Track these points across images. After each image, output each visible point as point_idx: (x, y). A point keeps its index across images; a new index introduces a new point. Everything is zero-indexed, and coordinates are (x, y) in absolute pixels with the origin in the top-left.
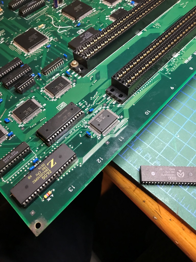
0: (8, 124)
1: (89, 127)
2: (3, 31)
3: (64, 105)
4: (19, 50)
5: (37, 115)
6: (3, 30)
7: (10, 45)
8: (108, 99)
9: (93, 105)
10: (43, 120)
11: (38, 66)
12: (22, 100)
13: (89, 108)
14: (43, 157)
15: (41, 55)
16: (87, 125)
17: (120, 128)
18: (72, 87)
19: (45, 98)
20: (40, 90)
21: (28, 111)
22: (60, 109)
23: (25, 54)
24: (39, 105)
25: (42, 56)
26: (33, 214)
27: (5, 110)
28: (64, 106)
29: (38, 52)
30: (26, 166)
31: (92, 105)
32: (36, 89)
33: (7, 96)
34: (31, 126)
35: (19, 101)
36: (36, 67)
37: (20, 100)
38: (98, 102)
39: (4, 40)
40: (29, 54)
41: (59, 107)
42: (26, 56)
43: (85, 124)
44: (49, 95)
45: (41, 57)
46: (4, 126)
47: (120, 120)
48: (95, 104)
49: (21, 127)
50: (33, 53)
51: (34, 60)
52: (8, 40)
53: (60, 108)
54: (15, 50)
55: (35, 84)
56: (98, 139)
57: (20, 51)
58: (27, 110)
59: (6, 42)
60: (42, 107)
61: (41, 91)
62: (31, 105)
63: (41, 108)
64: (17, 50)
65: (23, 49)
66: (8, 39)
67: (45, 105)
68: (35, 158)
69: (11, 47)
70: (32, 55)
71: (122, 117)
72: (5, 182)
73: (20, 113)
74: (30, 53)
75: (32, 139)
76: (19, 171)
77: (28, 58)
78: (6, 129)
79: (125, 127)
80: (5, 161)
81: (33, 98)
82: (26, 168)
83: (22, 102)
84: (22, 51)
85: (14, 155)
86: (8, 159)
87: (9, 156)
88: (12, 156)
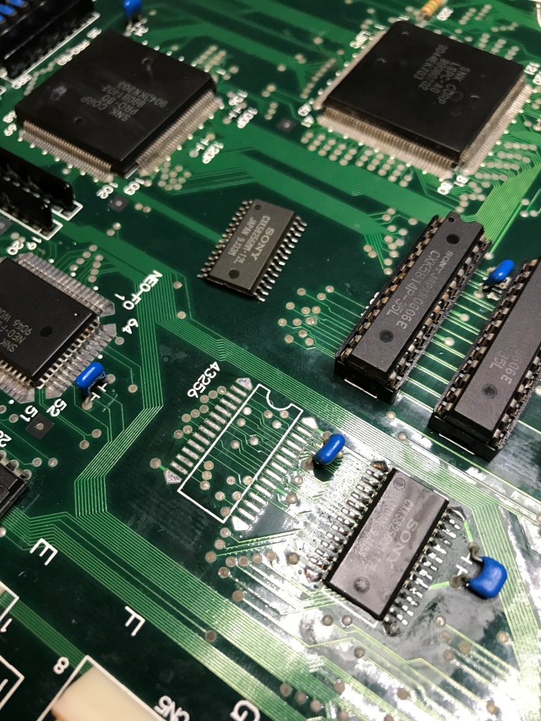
2: (216, 53)
4: (380, 157)
6: (213, 48)
7: (309, 135)
23: (435, 180)
29: (509, 161)
39: (250, 103)
40: (462, 180)
42: (454, 195)
50: (480, 170)
51: (519, 218)
52: (274, 106)
54: (355, 159)
57: (393, 168)
59: (269, 117)
64: (364, 159)
66: (269, 100)
69: (317, 143)
70: (486, 185)
74: (468, 172)
77: (473, 205)
84: (404, 164)
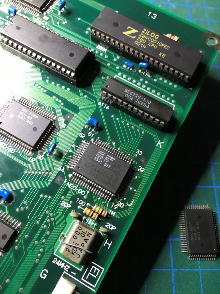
14: (116, 65)
26: (202, 51)
30: (139, 84)
34: (60, 103)
68: (122, 76)
72: (174, 106)
76: (151, 91)
80: (147, 104)
85: (133, 94)
86: (144, 101)
87: (138, 102)
88: (136, 97)
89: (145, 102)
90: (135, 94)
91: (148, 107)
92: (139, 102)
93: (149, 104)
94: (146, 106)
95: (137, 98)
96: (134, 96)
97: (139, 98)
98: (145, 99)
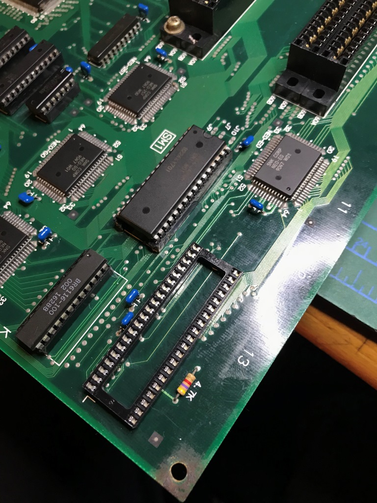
0: (31, 207)
1: (250, 187)
3: (169, 137)
4: (13, 9)
5: (103, 175)
8: (281, 107)
9: (247, 127)
10: (123, 184)
11: (74, 45)
12: (52, 140)
13: (237, 136)
14: (146, 282)
15: (75, 16)
16: (244, 181)
17: (334, 179)
18: (180, 88)
19: (113, 126)
20: (95, 106)
21: (76, 165)
22: (160, 150)
23: (31, 18)
24: (103, 145)
25: (79, 19)
26: (157, 442)
27: (13, 171)
28: (169, 141)
29: (65, 8)
30: (108, 314)
31: (243, 129)
32: (85, 105)
33: (11, 134)
34: (95, 205)
35: (47, 142)
36: (70, 47)
37: (48, 140)
38: (258, 118)
40: (42, 17)
41: (157, 143)
42: (37, 23)
43: (237, 182)
44: (122, 116)
45: (76, 22)
46: (20, 216)
47: (329, 157)
48: (251, 125)
49: (67, 210)
50: (52, 13)
51: (59, 33)
53: (161, 148)
54: (3, 10)
55: (79, 94)
56: (282, 215)
57: (17, 13)
58: (73, 164)
60: (110, 150)
61: (100, 109)
62: (82, 149)
63: (110, 154)
65: (24, 6)
67: (117, 144)
68: (125, 289)
70: (51, 18)
71: (331, 150)
72: (59, 365)
73: (58, 174)
74: (46, 14)
75: (106, 240)
76: (91, 331)
77: (43, 27)
78: (29, 222)
79: (347, 174)
80: (50, 309)
81: (80, 129)
82: (108, 320)
83: (55, 143)
84: (22, 12)
85: (70, 290)
86: (56, 305)
87: (57, 295)
88: (64, 294)
89: (53, 305)
90: (70, 292)
91: (45, 309)
92: (56, 297)
93: (48, 311)
94: (47, 307)
95: (62, 295)
96: (67, 291)
97: (62, 298)
98: (59, 307)
